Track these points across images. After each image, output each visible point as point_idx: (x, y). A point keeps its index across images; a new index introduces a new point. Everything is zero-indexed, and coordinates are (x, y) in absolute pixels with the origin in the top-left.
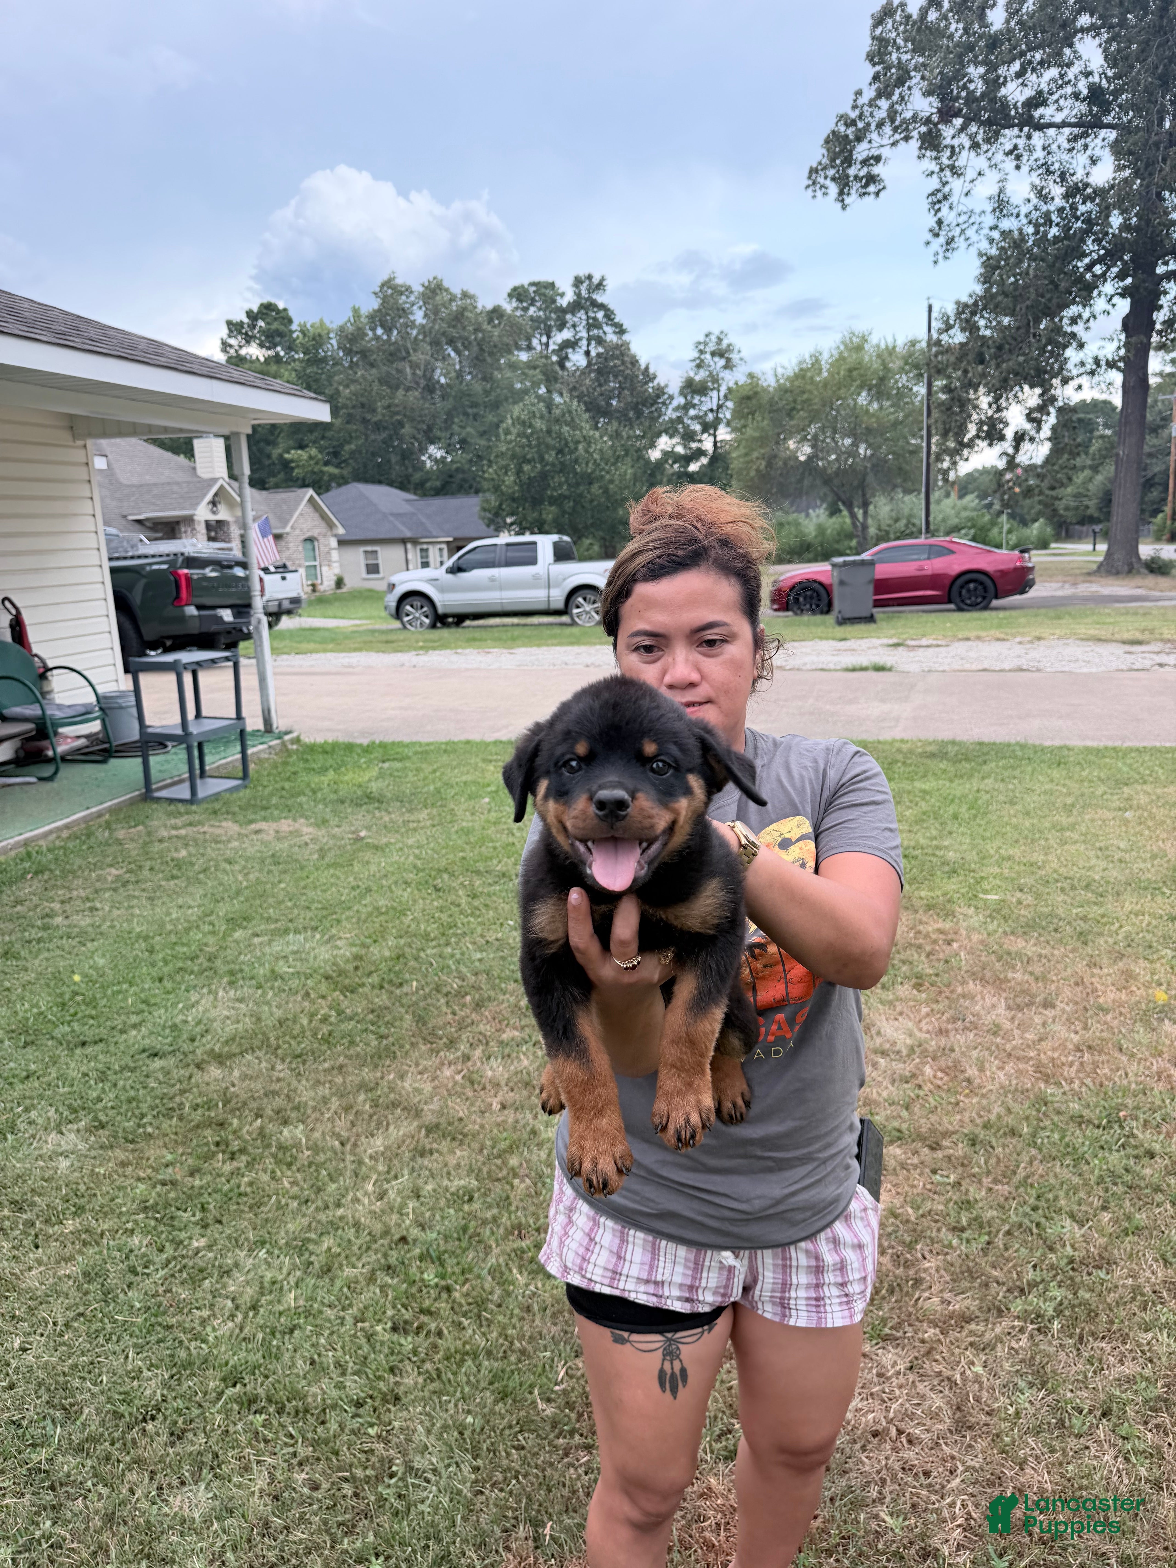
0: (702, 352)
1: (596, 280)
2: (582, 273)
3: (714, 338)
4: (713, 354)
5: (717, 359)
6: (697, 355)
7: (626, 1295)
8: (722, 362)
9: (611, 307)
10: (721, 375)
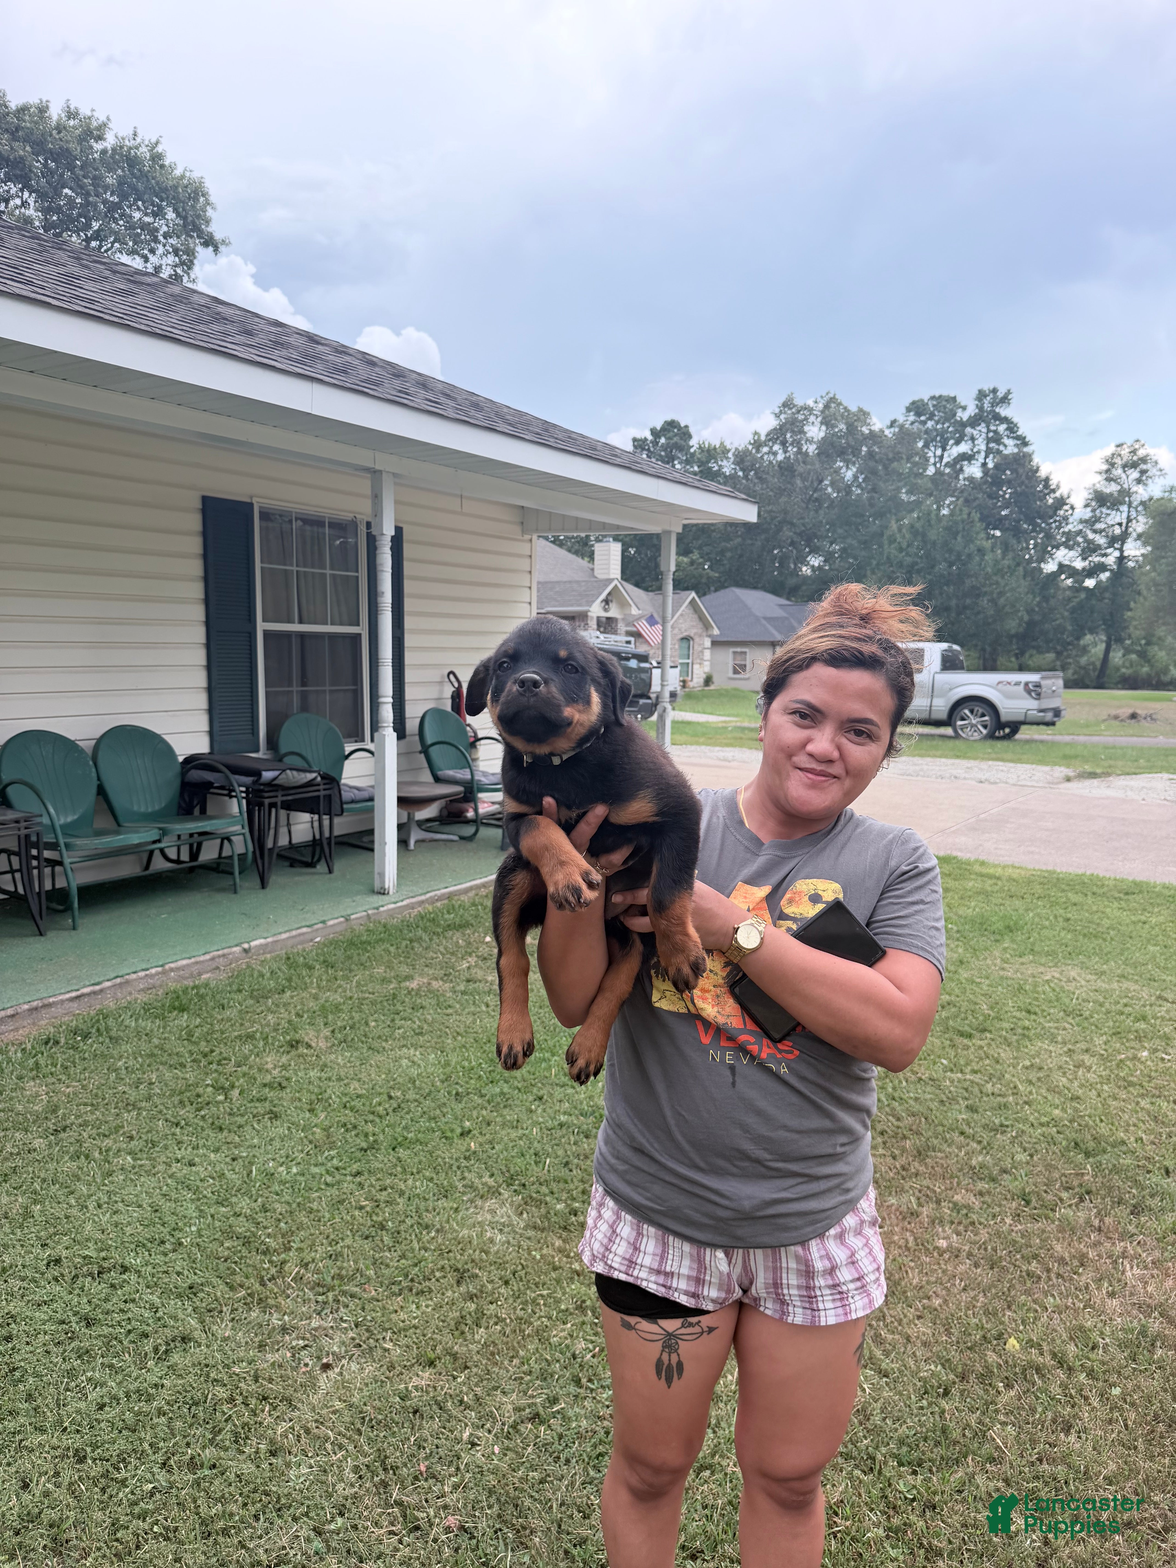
0: (1113, 465)
1: (1000, 394)
2: (986, 387)
3: (1125, 452)
4: (1124, 466)
5: (1129, 472)
6: (1105, 467)
7: (639, 1283)
8: (1134, 474)
9: (1015, 420)
10: (1134, 489)
